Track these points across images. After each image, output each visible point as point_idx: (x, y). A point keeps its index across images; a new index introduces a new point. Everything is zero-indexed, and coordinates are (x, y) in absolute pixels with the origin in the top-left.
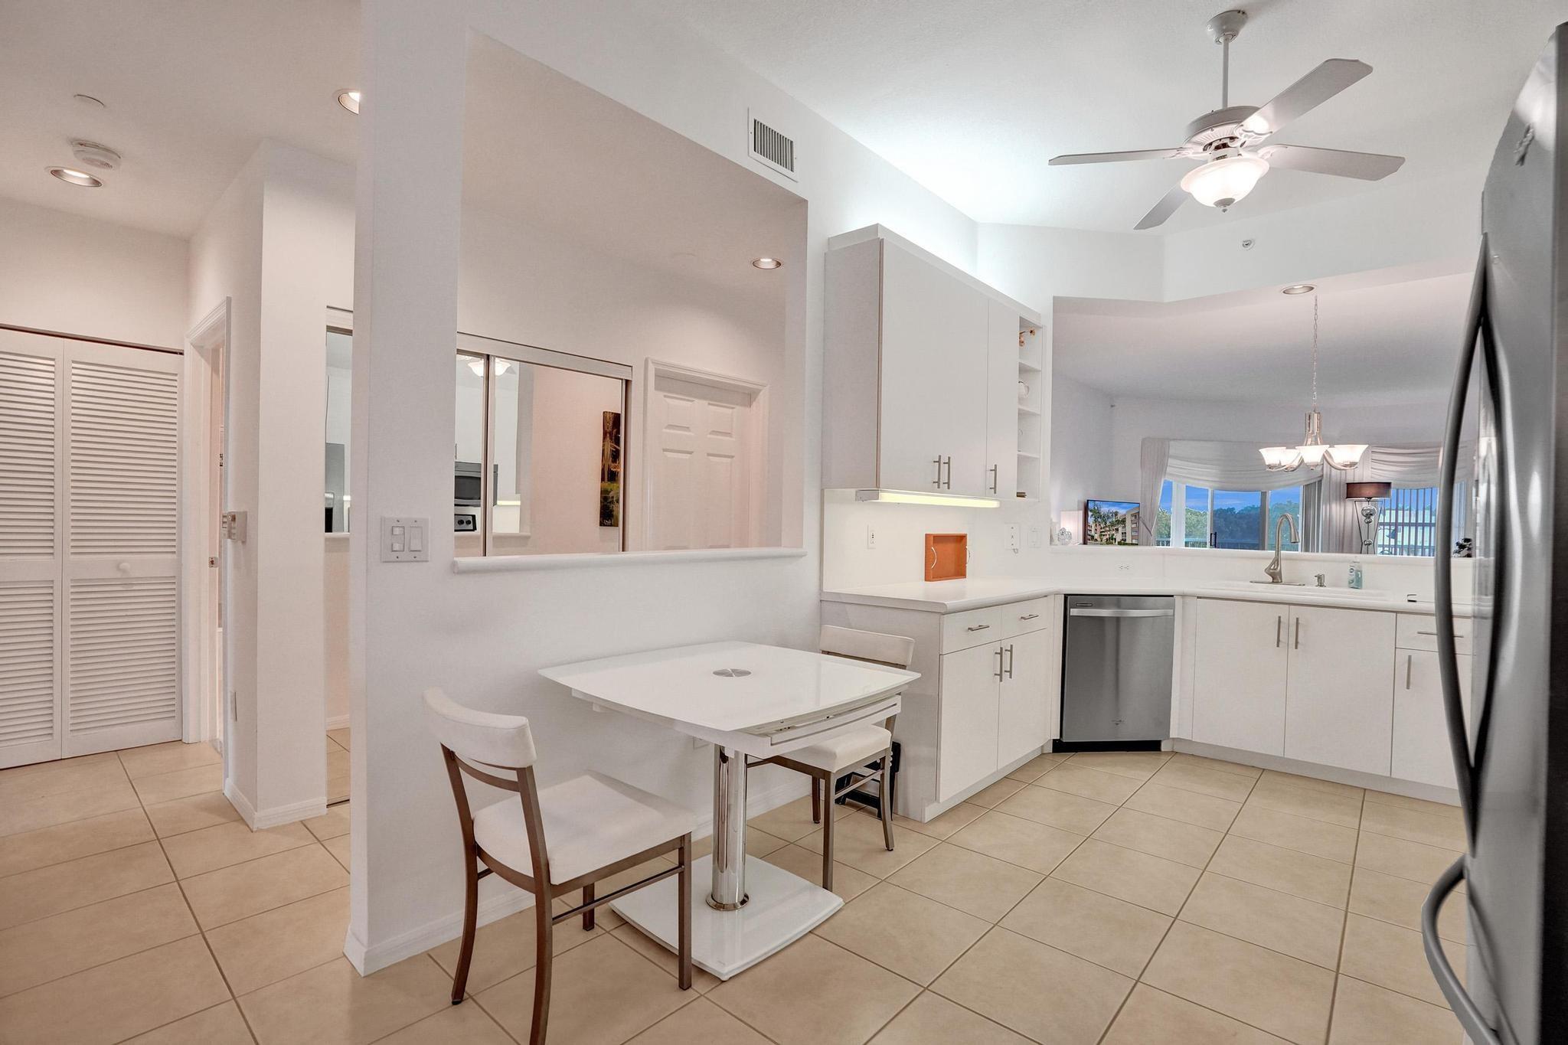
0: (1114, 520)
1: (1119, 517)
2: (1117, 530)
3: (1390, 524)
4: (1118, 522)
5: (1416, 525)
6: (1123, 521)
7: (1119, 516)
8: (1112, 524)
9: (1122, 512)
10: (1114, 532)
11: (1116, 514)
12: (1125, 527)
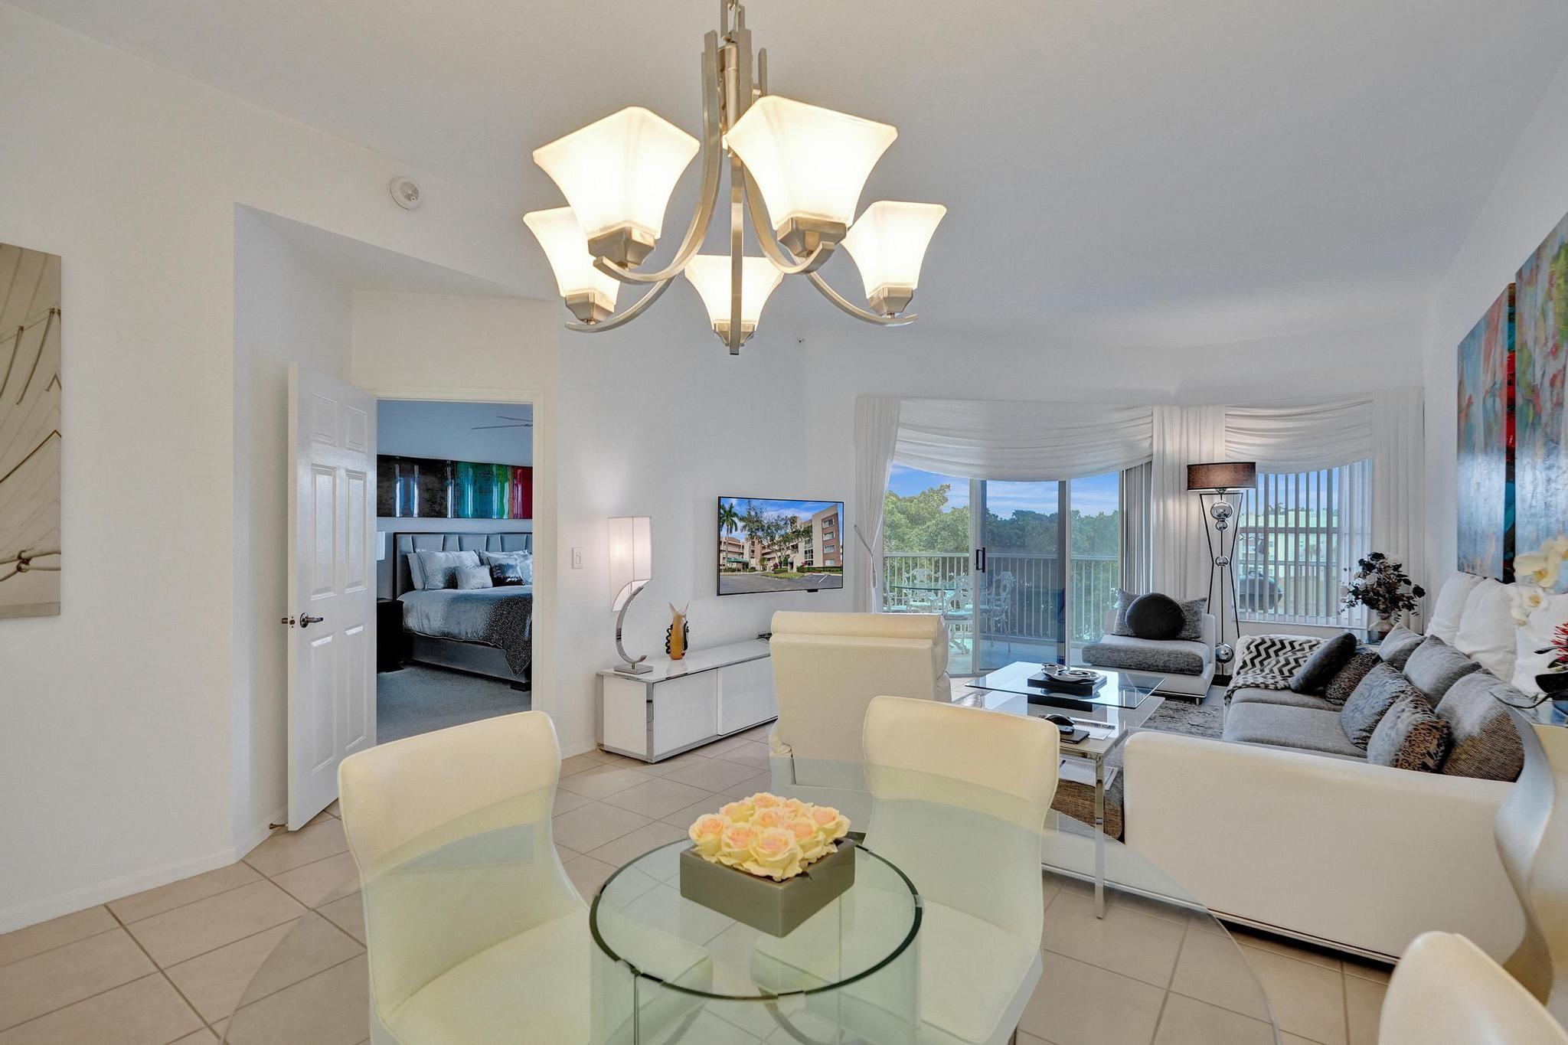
0: (789, 531)
1: (800, 526)
2: (795, 547)
3: (1256, 530)
4: (797, 534)
5: (1296, 531)
6: (808, 532)
7: (798, 524)
8: (786, 539)
9: (804, 516)
10: (789, 552)
11: (793, 520)
12: (809, 541)
